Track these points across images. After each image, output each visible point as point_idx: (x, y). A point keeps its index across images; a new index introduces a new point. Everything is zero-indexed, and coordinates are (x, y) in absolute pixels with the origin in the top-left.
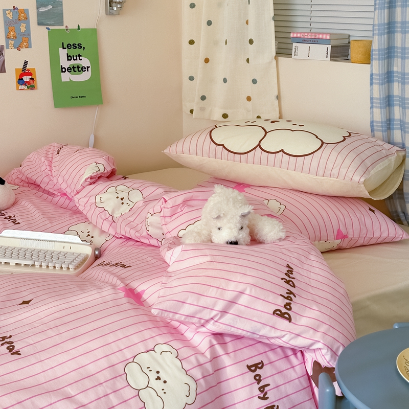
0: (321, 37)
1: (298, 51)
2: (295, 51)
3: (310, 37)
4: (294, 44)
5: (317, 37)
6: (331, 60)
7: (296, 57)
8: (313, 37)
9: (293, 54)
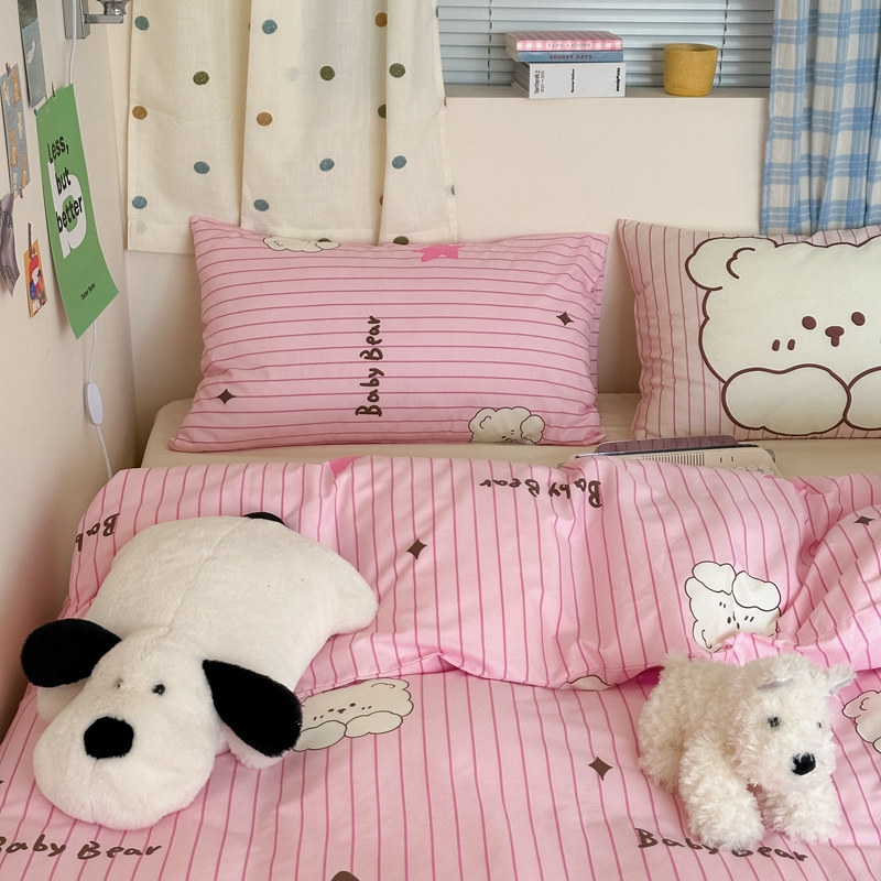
0: (599, 46)
1: (546, 82)
2: (537, 82)
3: (569, 48)
4: (531, 65)
5: (587, 48)
6: (627, 94)
7: (540, 95)
8: (578, 48)
9: (532, 88)
